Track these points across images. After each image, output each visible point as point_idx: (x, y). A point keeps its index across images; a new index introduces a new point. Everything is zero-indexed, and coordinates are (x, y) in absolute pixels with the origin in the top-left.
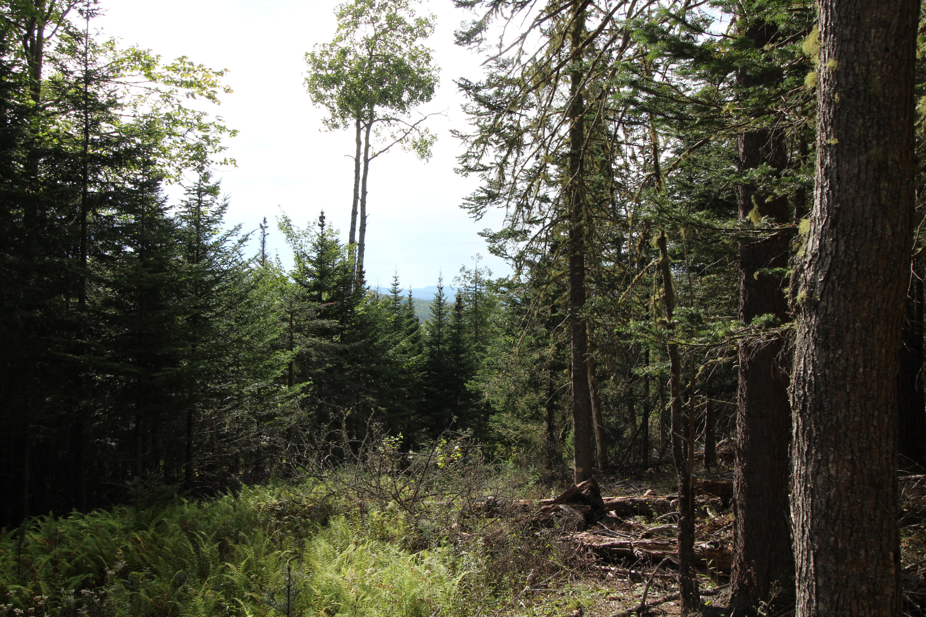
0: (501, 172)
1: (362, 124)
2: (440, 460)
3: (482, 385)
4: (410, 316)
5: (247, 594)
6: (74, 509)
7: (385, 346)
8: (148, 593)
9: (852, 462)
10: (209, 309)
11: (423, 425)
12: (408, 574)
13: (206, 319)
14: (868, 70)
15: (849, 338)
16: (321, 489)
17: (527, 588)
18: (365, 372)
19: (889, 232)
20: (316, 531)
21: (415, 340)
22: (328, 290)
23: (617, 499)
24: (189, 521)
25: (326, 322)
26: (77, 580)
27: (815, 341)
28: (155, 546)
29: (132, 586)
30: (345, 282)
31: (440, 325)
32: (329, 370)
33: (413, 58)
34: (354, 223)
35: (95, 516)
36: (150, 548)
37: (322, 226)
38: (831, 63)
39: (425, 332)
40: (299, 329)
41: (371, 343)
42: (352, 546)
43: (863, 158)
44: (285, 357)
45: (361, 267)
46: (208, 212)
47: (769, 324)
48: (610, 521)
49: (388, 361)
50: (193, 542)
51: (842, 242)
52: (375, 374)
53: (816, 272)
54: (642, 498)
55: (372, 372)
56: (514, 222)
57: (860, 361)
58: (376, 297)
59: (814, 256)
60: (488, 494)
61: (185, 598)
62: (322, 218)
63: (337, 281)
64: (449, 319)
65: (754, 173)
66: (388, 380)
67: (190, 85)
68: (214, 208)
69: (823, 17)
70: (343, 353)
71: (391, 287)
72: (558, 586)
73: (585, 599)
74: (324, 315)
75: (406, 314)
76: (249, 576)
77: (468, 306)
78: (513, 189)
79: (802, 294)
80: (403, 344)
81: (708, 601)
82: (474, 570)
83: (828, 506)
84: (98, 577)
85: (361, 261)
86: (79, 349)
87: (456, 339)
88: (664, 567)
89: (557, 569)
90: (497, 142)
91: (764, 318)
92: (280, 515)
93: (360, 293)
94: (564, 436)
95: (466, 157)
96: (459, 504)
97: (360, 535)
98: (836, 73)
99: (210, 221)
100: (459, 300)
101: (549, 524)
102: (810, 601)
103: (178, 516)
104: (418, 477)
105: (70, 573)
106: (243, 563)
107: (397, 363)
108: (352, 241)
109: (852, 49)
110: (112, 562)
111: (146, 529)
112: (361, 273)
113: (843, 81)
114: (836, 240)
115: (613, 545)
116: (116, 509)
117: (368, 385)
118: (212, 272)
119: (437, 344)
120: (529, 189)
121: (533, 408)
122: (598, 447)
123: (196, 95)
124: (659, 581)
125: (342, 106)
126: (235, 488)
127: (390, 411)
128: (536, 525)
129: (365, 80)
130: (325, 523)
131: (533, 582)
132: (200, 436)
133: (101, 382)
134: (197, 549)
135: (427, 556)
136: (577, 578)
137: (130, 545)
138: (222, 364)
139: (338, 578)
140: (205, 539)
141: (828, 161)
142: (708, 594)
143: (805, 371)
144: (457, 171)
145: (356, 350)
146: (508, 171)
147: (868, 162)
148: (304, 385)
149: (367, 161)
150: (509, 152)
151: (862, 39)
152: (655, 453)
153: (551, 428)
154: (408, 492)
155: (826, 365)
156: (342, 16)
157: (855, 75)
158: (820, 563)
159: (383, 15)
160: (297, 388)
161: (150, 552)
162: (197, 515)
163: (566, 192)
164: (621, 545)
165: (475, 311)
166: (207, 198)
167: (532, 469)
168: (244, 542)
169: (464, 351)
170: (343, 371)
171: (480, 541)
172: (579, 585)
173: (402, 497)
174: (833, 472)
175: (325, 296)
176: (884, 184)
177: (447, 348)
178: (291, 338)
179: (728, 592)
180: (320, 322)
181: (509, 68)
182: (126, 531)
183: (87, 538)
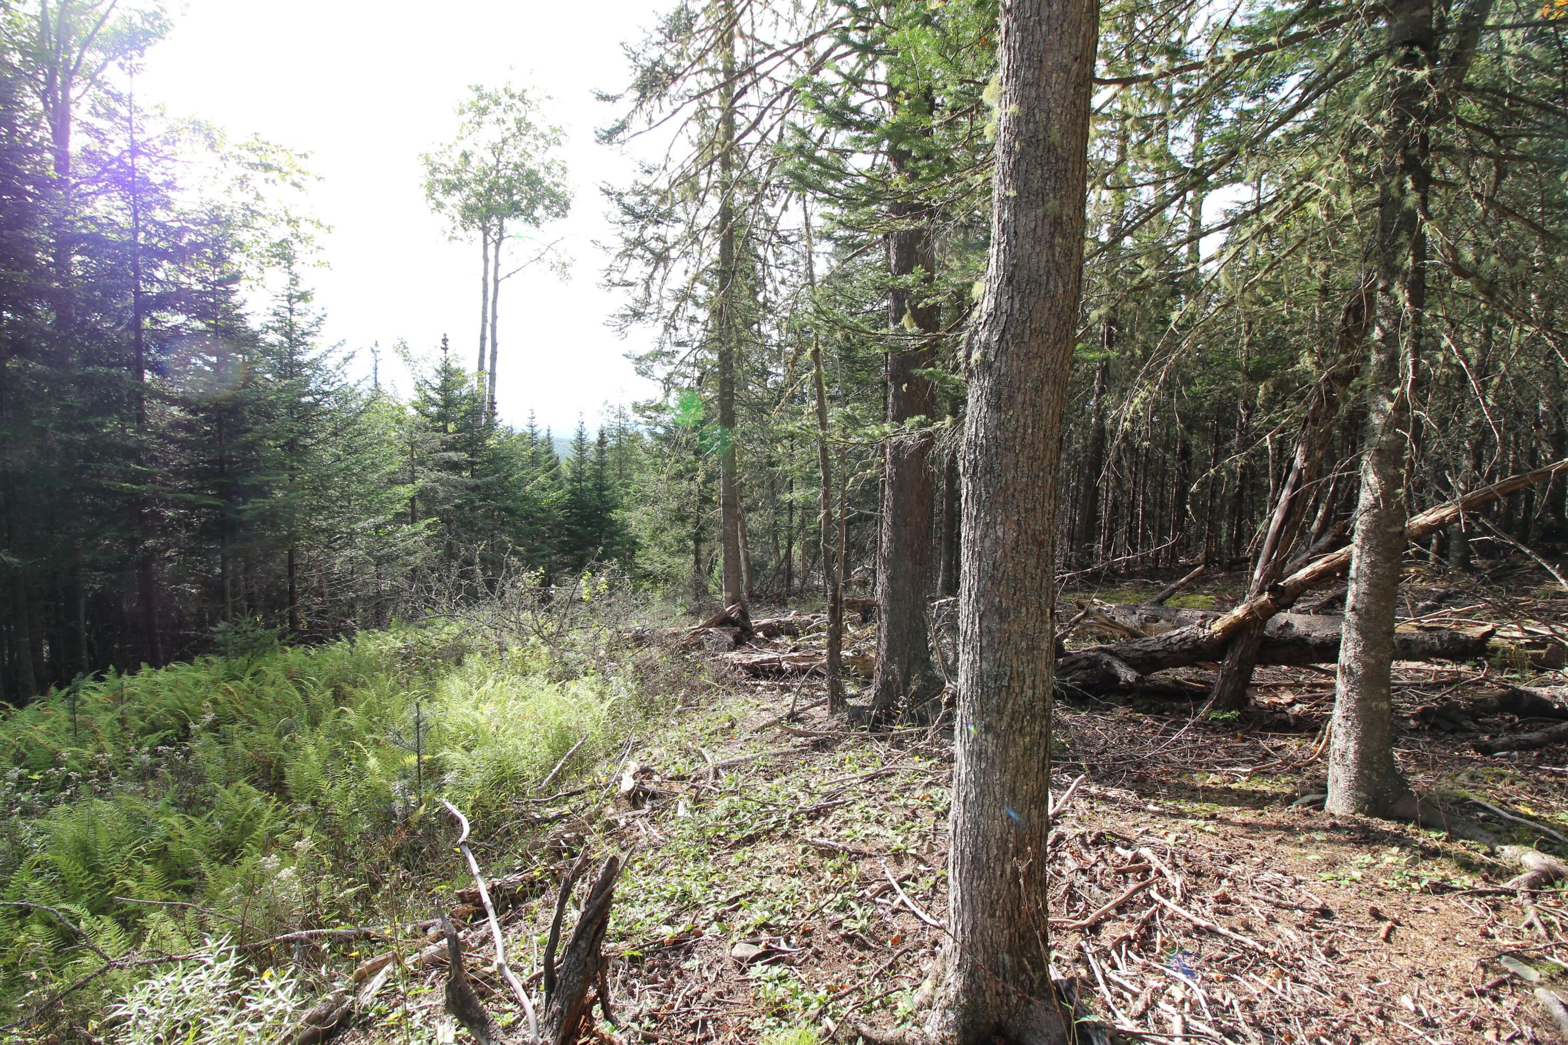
0: (648, 288)
1: (489, 240)
2: (585, 593)
3: (627, 514)
4: (548, 452)
5: (368, 737)
6: (143, 664)
7: (522, 482)
8: (246, 745)
9: (1018, 523)
10: (306, 434)
11: (565, 565)
12: (554, 703)
13: (305, 447)
14: (1048, 118)
15: (1020, 398)
16: (455, 629)
17: (679, 707)
18: (500, 509)
19: (1061, 291)
20: (449, 671)
21: (554, 478)
22: (454, 420)
23: (764, 621)
24: (295, 669)
25: (453, 455)
26: (153, 738)
27: (988, 402)
28: (253, 697)
29: (224, 740)
30: (475, 413)
31: (582, 461)
32: (459, 507)
33: (548, 169)
34: (482, 349)
35: (173, 670)
36: (247, 699)
37: (445, 349)
38: (1013, 108)
39: (566, 470)
40: (422, 463)
41: (506, 478)
42: (490, 682)
43: (1040, 212)
44: (406, 491)
45: (492, 397)
46: (302, 323)
47: (921, 425)
48: (758, 641)
49: (525, 499)
50: (301, 690)
51: (1017, 300)
52: (510, 512)
53: (991, 332)
54: (788, 619)
55: (507, 509)
56: (662, 342)
57: (1029, 422)
58: (510, 433)
59: (989, 315)
60: (635, 625)
61: (293, 749)
62: (445, 341)
63: (466, 412)
64: (591, 454)
65: (909, 279)
66: (526, 518)
67: (267, 167)
68: (311, 318)
69: (1005, 59)
70: (475, 489)
71: (528, 422)
72: (710, 704)
73: (736, 712)
74: (451, 447)
75: (544, 449)
76: (370, 719)
77: (611, 442)
78: (660, 308)
79: (976, 355)
80: (541, 479)
81: (851, 702)
82: (624, 694)
83: (994, 568)
84: (181, 734)
85: (492, 391)
86: (138, 478)
87: (599, 476)
88: (811, 676)
89: (709, 687)
90: (642, 257)
91: (917, 418)
92: (405, 658)
93: (491, 426)
94: (711, 570)
95: (610, 270)
96: (606, 635)
97: (498, 671)
98: (1017, 120)
99: (304, 334)
100: (602, 435)
101: (700, 646)
102: (974, 661)
103: (280, 665)
104: (563, 611)
105: (143, 732)
106: (362, 706)
107: (536, 500)
108: (481, 368)
109: (1034, 94)
110: (197, 716)
111: (240, 679)
112: (492, 404)
113: (1024, 129)
114: (1012, 298)
115: (762, 661)
116: (198, 660)
117: (503, 523)
118: (310, 393)
119: (579, 481)
120: (677, 310)
121: (681, 541)
122: (745, 578)
123: (278, 181)
124: (805, 690)
125: (463, 216)
126: (350, 634)
127: (529, 551)
128: (686, 648)
129: (491, 189)
130: (459, 663)
131: (685, 700)
132: (306, 580)
133: (172, 519)
134: (306, 698)
135: (572, 686)
136: (729, 694)
137: (220, 698)
138: (329, 499)
139: (477, 715)
140: (315, 685)
141: (1005, 216)
142: (852, 696)
143: (977, 435)
144: (599, 285)
145: (489, 486)
146: (654, 289)
147: (1045, 216)
148: (429, 521)
149: (496, 282)
150: (655, 269)
151: (1043, 84)
152: (796, 582)
153: (698, 561)
154: (552, 627)
155: (998, 427)
156: (462, 112)
157: (1036, 123)
158: (984, 624)
159: (510, 119)
160: (421, 525)
161: (247, 703)
162: (305, 662)
163: (716, 313)
164: (770, 660)
165: (619, 447)
166: (299, 306)
167: (679, 601)
168: (364, 685)
169: (608, 489)
170: (473, 509)
171: (630, 667)
172: (730, 700)
173: (545, 633)
174: (1000, 534)
175: (451, 427)
176: (1058, 240)
177: (590, 485)
178: (413, 472)
179: (871, 692)
180: (446, 455)
181: (656, 174)
182: (214, 682)
183: (165, 692)
